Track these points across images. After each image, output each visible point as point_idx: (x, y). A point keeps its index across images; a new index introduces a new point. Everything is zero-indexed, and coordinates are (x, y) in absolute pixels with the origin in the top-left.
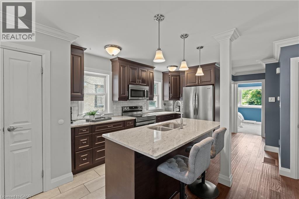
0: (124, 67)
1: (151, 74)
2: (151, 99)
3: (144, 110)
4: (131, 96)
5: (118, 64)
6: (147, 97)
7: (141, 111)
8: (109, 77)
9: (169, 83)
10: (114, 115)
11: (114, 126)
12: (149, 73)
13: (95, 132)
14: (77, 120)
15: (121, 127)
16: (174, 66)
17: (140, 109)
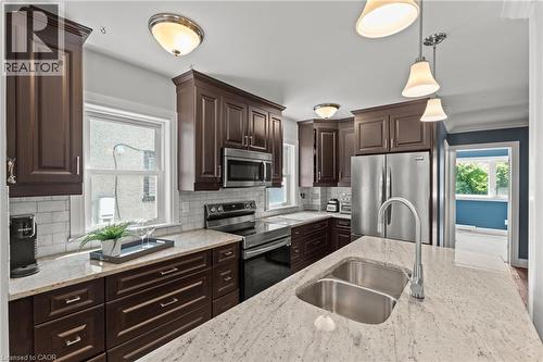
0: (210, 100)
1: (277, 124)
2: (277, 184)
3: (260, 212)
4: (229, 179)
5: (193, 92)
6: (268, 179)
7: (253, 213)
8: (168, 127)
9: (315, 146)
10: (185, 228)
11: (181, 268)
12: (271, 120)
13: (116, 296)
14: (67, 253)
15: (204, 268)
16: (332, 105)
17: (249, 210)
